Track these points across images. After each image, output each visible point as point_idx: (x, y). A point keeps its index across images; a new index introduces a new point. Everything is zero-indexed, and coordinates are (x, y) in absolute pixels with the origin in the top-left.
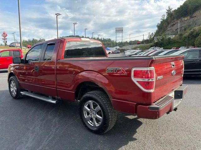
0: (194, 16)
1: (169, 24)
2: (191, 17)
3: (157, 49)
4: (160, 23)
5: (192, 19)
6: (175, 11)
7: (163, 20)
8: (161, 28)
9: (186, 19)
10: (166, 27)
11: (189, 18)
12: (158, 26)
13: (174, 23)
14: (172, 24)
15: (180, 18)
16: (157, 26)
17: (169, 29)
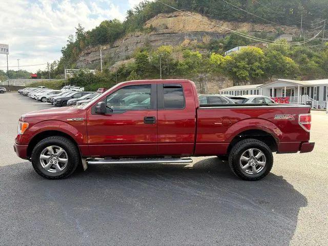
0: (116, 45)
1: (81, 50)
2: (112, 47)
3: (76, 90)
4: (66, 47)
5: (113, 49)
6: (88, 33)
7: (71, 43)
8: (70, 56)
9: (105, 48)
10: (77, 55)
11: (108, 46)
12: (63, 52)
13: (89, 51)
14: (86, 52)
15: (96, 45)
16: (62, 50)
17: (81, 59)
